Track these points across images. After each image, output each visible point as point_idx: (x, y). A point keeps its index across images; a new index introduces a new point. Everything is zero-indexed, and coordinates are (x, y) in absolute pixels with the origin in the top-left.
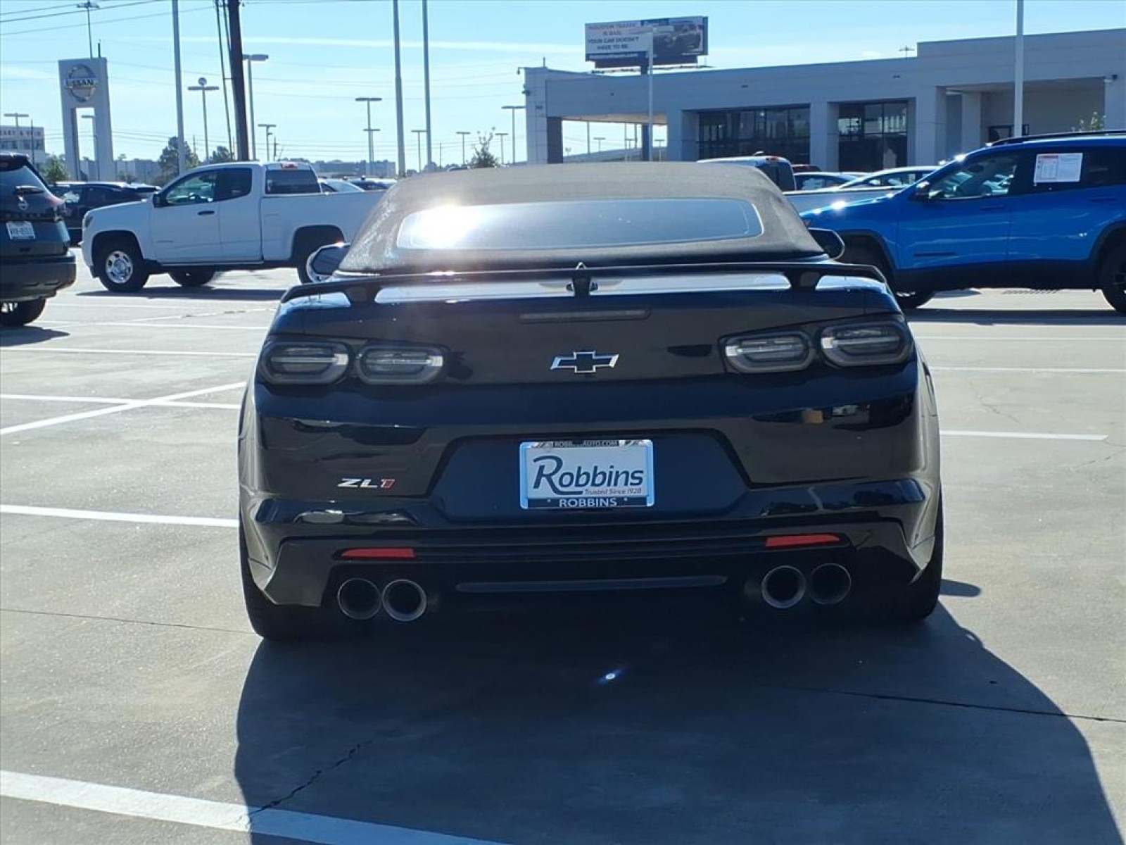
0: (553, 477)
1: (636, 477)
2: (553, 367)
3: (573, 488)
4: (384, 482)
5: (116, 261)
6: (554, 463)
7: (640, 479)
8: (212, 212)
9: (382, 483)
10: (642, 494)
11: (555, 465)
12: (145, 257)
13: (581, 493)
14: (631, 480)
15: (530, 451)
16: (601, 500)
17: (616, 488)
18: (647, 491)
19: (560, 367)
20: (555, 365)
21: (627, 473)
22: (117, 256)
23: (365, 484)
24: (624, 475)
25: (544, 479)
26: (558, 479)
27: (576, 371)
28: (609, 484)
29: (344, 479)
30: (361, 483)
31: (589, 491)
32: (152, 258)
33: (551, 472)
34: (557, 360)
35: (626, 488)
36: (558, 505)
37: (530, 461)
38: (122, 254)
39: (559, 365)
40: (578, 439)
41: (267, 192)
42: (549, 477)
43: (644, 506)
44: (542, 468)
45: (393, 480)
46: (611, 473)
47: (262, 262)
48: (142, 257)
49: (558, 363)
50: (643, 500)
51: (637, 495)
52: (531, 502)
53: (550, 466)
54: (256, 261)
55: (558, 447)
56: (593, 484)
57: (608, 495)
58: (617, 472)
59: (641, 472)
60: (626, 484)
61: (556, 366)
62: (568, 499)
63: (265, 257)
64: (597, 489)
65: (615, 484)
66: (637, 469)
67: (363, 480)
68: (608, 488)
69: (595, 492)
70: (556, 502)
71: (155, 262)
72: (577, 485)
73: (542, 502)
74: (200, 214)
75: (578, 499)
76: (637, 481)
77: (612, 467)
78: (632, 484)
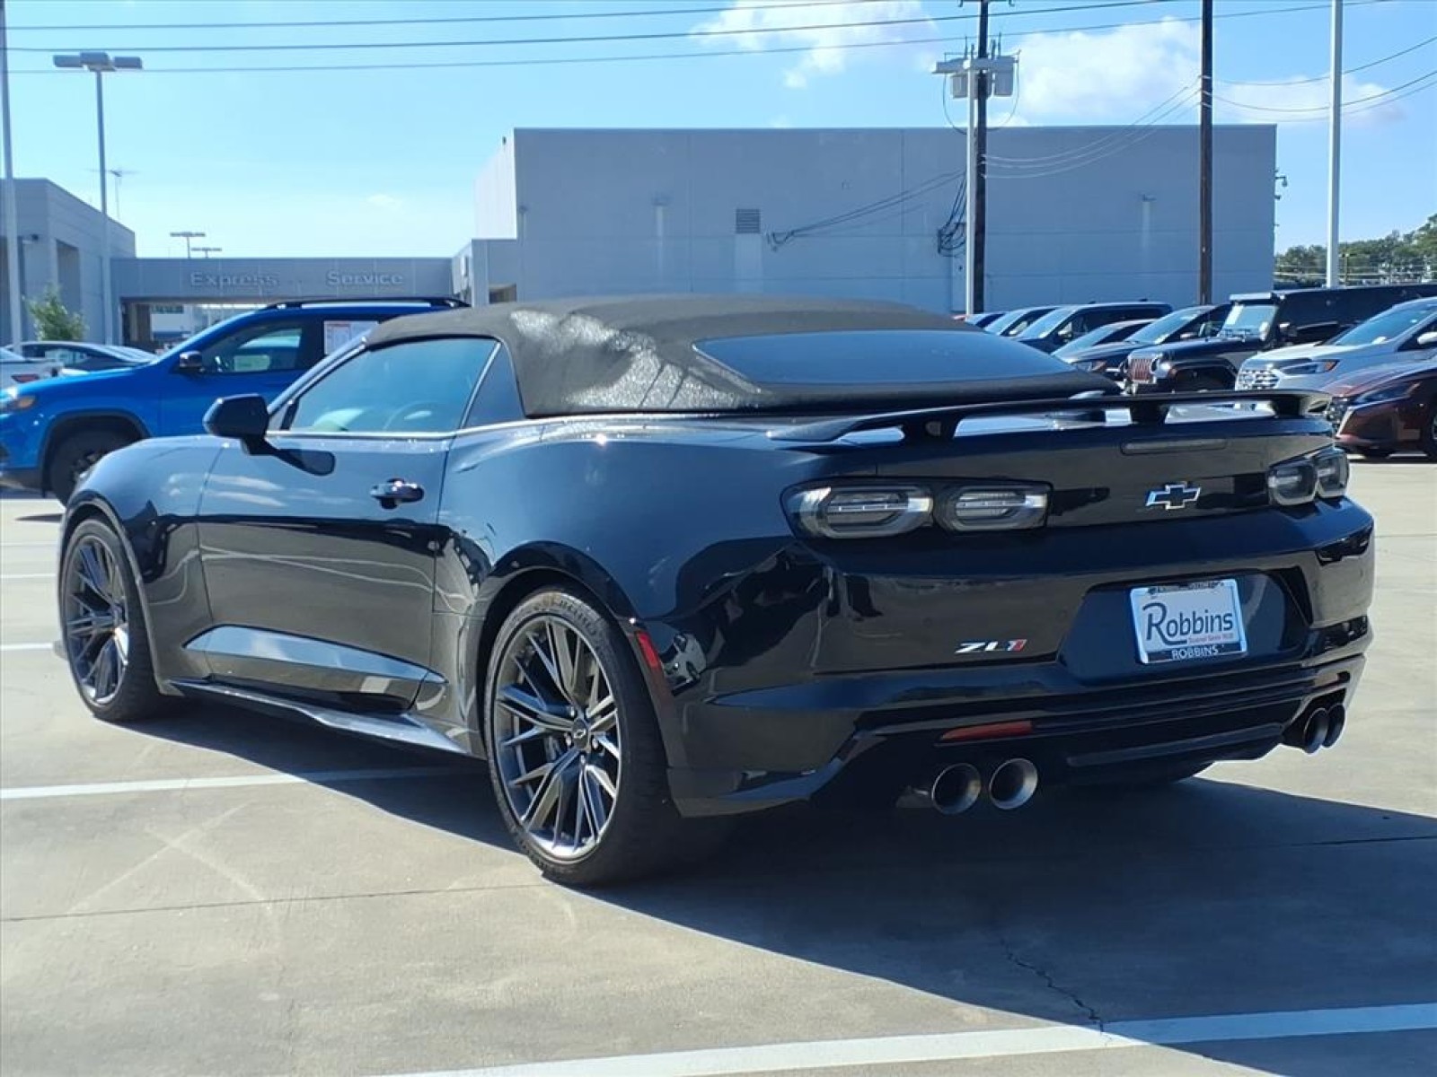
0: (1161, 626)
1: (1225, 619)
2: (1149, 504)
3: (1178, 638)
4: (1013, 643)
6: (1159, 609)
7: (1230, 622)
9: (1009, 645)
10: (1235, 639)
11: (1161, 612)
13: (1185, 642)
14: (1224, 625)
15: (1139, 596)
16: (1206, 648)
17: (1213, 634)
18: (1238, 634)
19: (1157, 503)
20: (1151, 501)
21: (1219, 617)
23: (991, 647)
24: (1217, 619)
25: (1154, 629)
26: (1165, 628)
27: (1168, 507)
28: (1207, 631)
29: (964, 645)
30: (984, 647)
33: (1159, 620)
34: (1153, 495)
35: (1221, 634)
36: (1171, 658)
37: (1141, 611)
39: (1156, 500)
40: (1182, 581)
42: (1157, 625)
43: (1238, 652)
44: (1151, 616)
45: (1025, 641)
46: (1207, 618)
49: (1154, 498)
50: (1237, 646)
51: (1229, 641)
52: (1150, 655)
53: (1157, 611)
55: (1162, 592)
56: (1196, 632)
57: (1207, 642)
58: (1211, 617)
59: (1230, 615)
60: (1220, 629)
61: (1153, 503)
62: (1178, 649)
64: (1197, 636)
65: (1212, 630)
66: (1227, 613)
67: (987, 645)
68: (1207, 634)
69: (1197, 640)
70: (1168, 654)
72: (1182, 633)
73: (1158, 655)
75: (1185, 649)
76: (1228, 625)
77: (1206, 611)
78: (1226, 629)
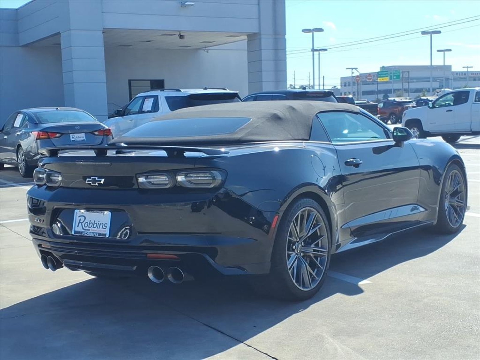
0: (83, 223)
3: (87, 228)
4: (42, 220)
5: (414, 131)
6: (83, 218)
7: (106, 226)
8: (452, 111)
10: (106, 233)
12: (424, 129)
13: (89, 230)
14: (104, 227)
15: (78, 212)
16: (94, 233)
17: (99, 229)
18: (107, 231)
20: (87, 182)
21: (103, 224)
22: (414, 129)
23: (39, 221)
24: (102, 225)
25: (80, 224)
26: (84, 224)
27: (91, 184)
28: (97, 228)
29: (35, 219)
31: (92, 230)
32: (427, 130)
33: (82, 221)
34: (87, 180)
35: (102, 230)
36: (82, 234)
37: (77, 216)
38: (416, 129)
41: (475, 101)
43: (105, 237)
44: (80, 219)
46: (99, 223)
47: (471, 132)
48: (423, 129)
50: (105, 235)
52: (75, 232)
54: (468, 131)
56: (93, 227)
57: (96, 232)
58: (100, 223)
59: (107, 224)
60: (102, 228)
62: (85, 232)
63: (472, 130)
64: (93, 229)
65: (99, 228)
66: (105, 223)
67: (38, 219)
70: (82, 232)
71: (428, 132)
72: (89, 227)
73: (79, 232)
74: (447, 111)
75: (88, 232)
77: (99, 221)
